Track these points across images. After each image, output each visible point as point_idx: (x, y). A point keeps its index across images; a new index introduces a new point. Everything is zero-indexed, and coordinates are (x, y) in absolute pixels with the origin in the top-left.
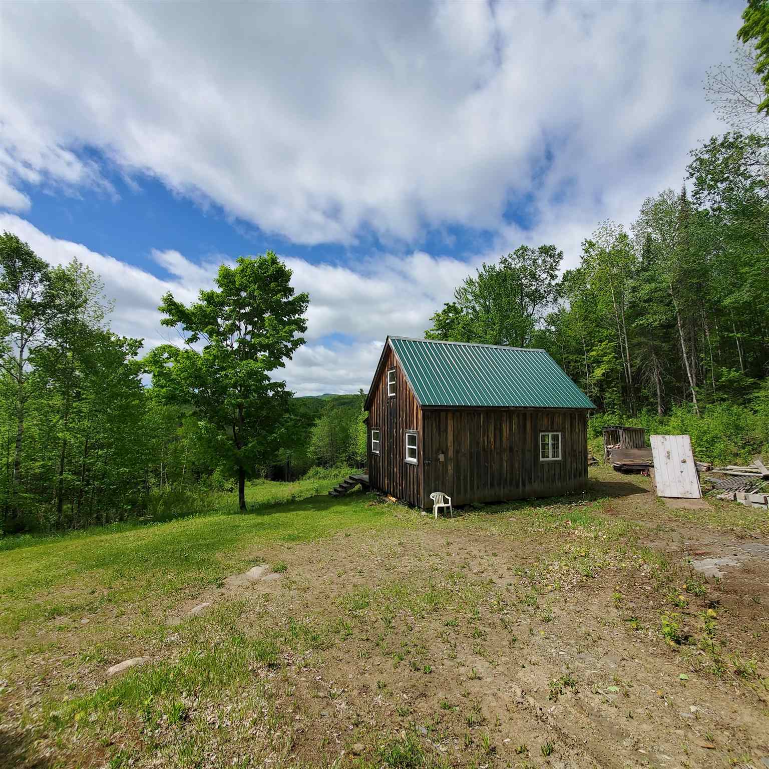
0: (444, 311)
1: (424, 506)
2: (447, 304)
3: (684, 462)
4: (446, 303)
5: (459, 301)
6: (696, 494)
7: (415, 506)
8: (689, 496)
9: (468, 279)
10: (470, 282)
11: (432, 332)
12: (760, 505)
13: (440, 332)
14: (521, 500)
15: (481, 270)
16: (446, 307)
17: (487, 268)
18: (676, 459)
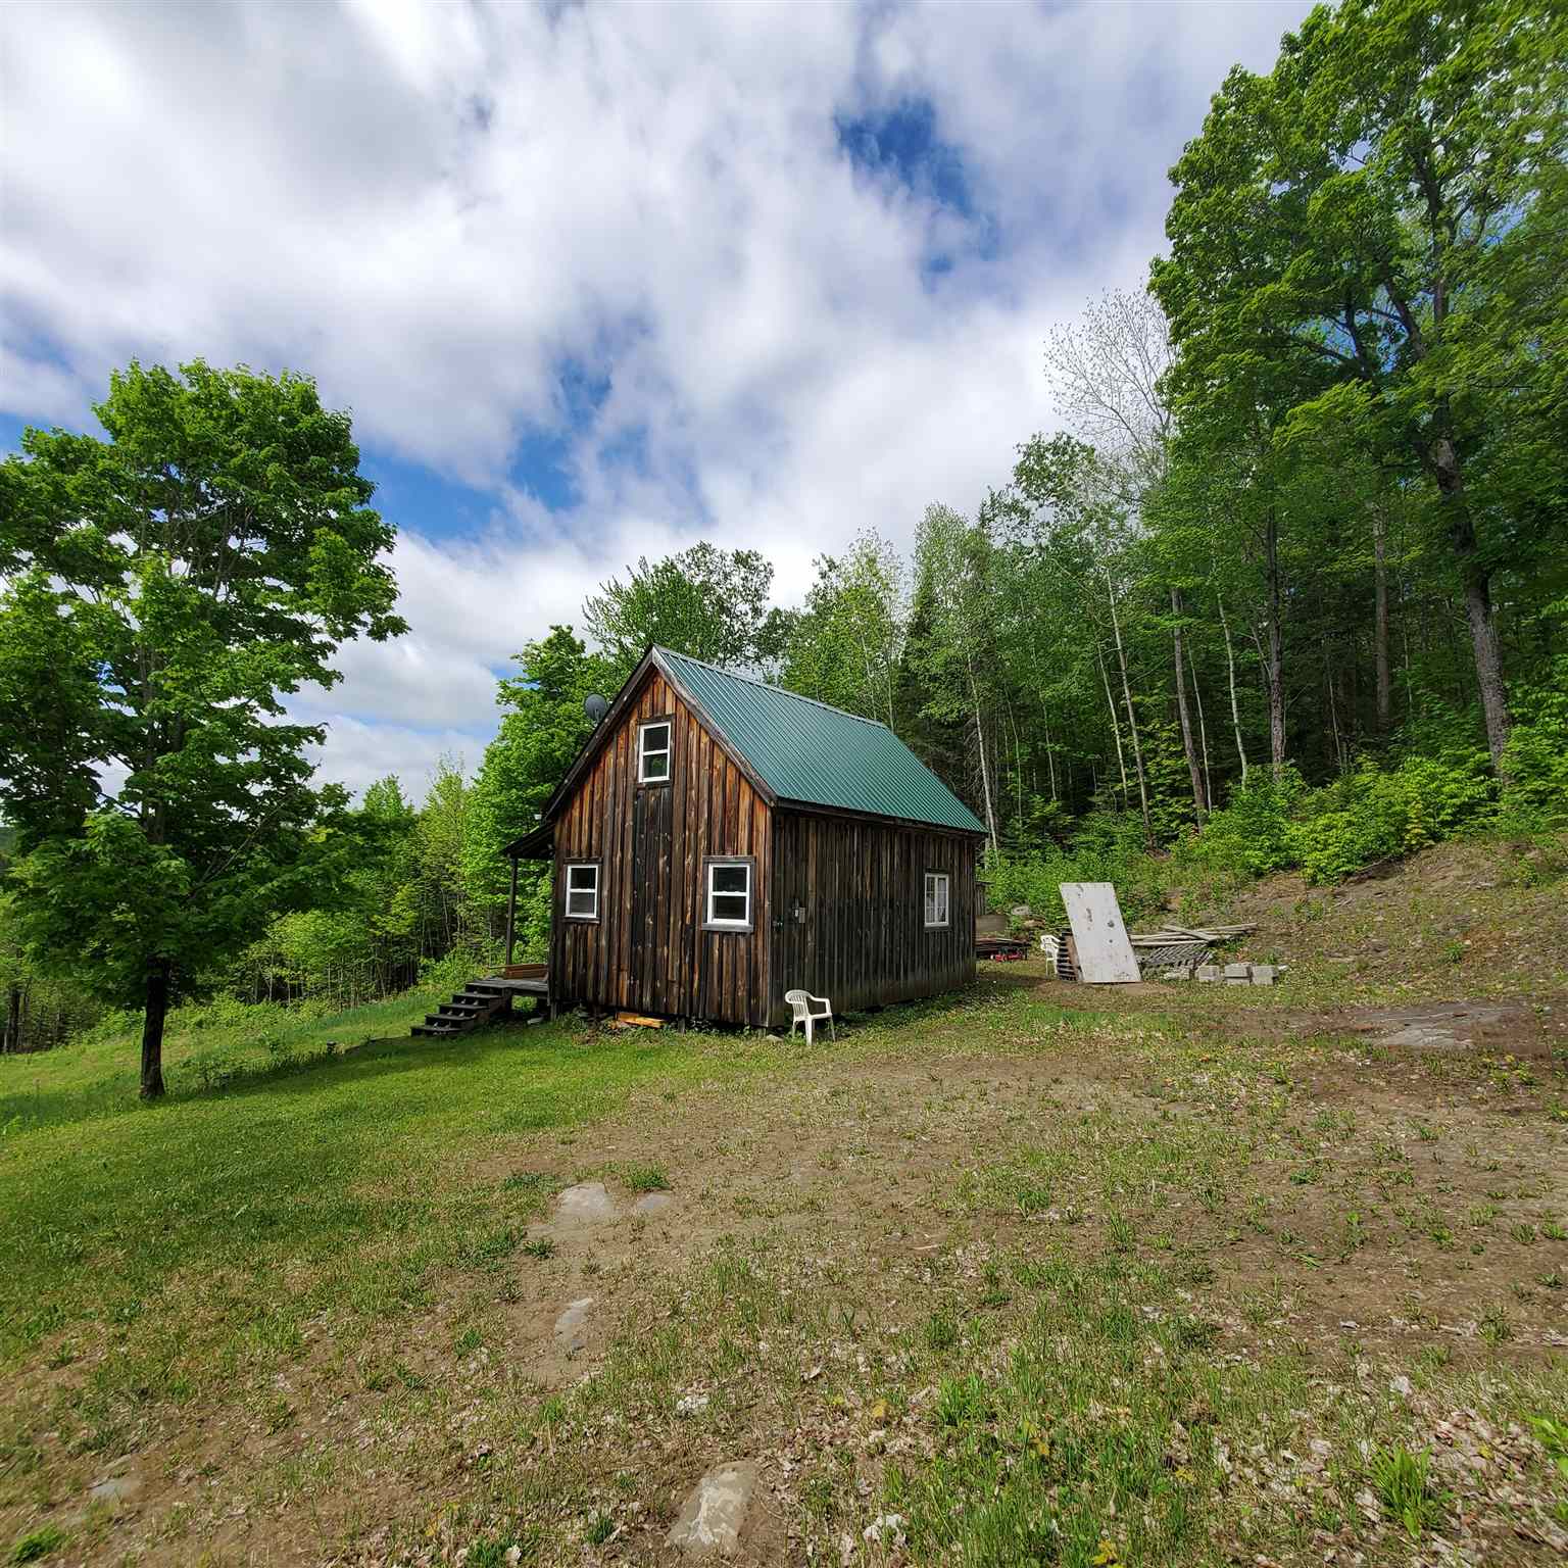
0: (550, 641)
1: (770, 1023)
2: (557, 628)
3: (1111, 925)
4: (555, 625)
5: (591, 625)
6: (1135, 976)
7: (742, 1026)
8: (1126, 979)
9: (613, 584)
10: (617, 592)
11: (517, 685)
12: (1239, 982)
13: (536, 687)
14: (903, 1002)
15: (637, 571)
16: (553, 633)
17: (652, 571)
18: (1100, 921)
